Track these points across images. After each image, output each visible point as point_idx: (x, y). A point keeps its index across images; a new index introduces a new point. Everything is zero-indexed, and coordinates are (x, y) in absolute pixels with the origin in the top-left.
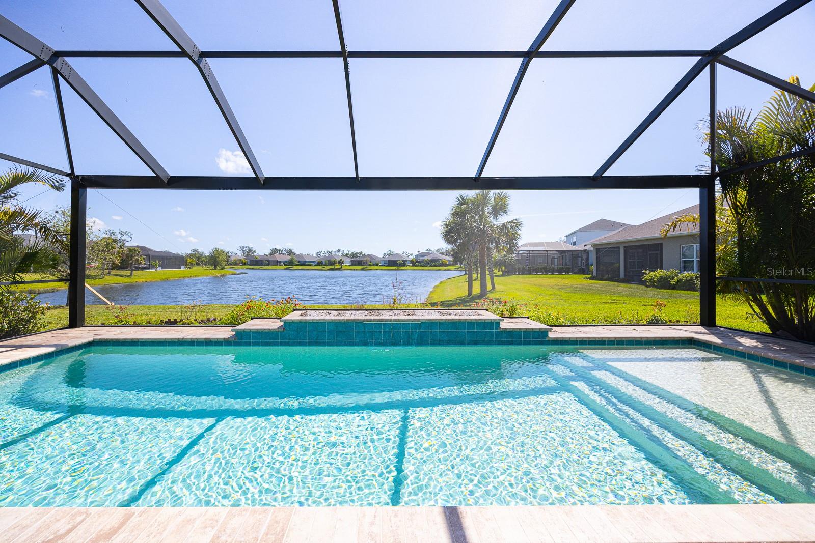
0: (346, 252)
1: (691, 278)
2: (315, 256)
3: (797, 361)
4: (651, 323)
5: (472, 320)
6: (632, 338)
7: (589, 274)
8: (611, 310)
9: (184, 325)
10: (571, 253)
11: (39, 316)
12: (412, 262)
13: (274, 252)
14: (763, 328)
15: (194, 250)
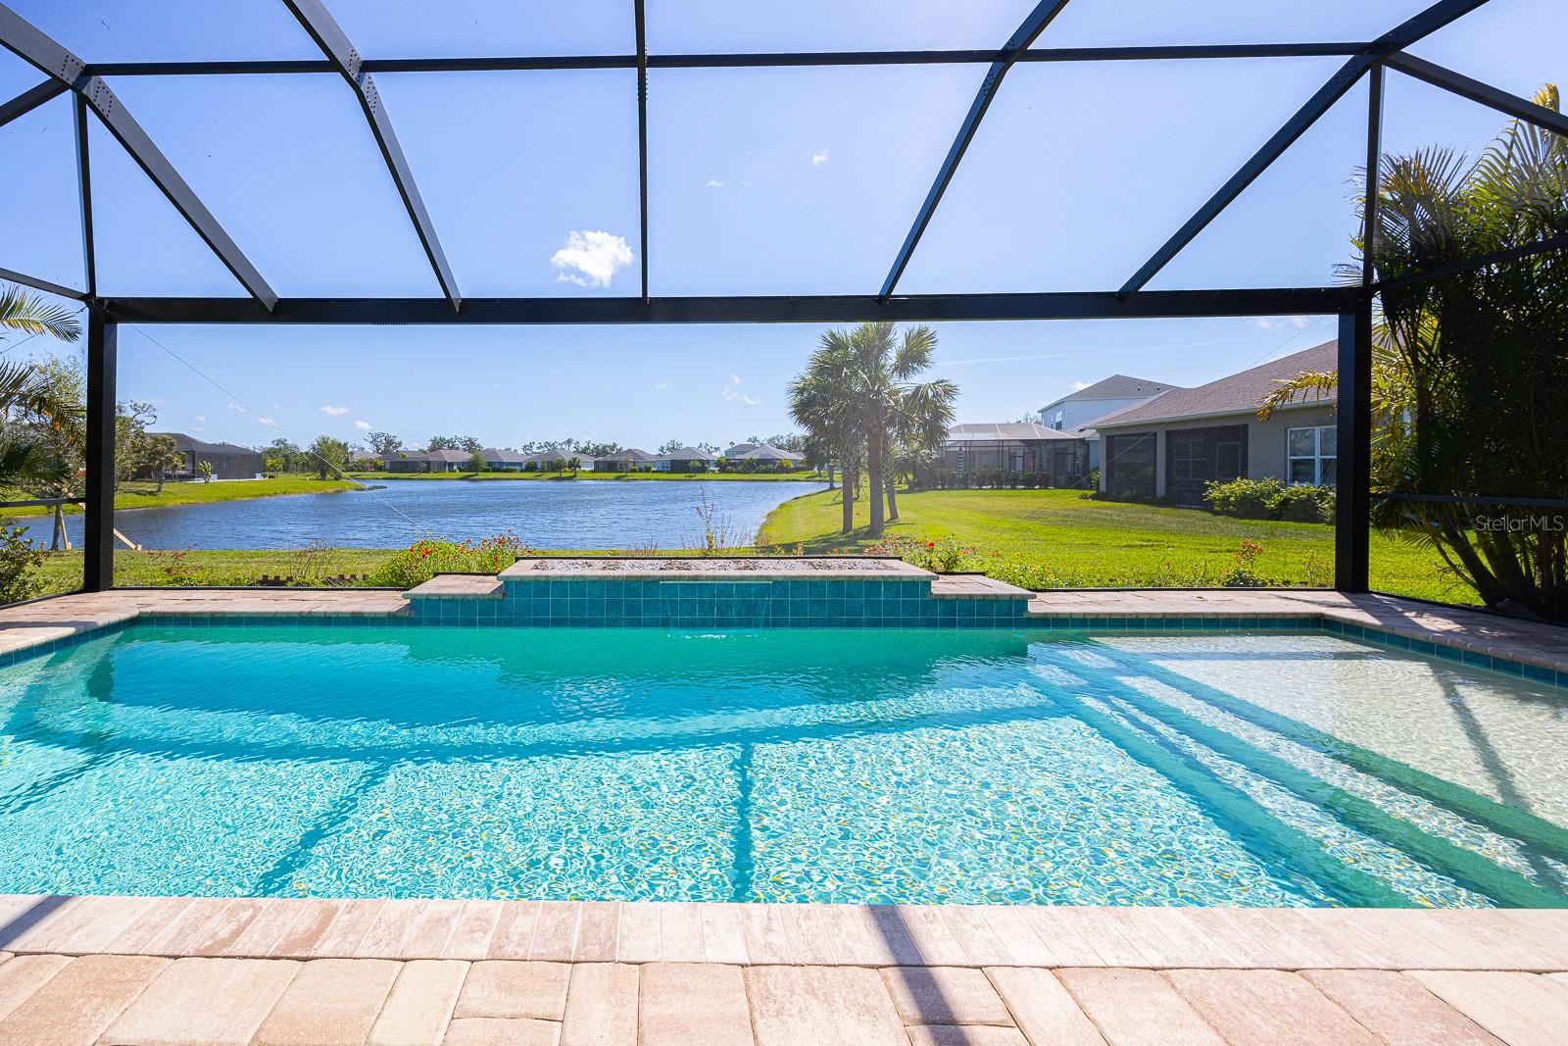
0: (583, 445)
1: (1309, 495)
2: (521, 452)
3: (1542, 659)
4: (1232, 585)
5: (874, 577)
6: (1198, 614)
7: (1091, 489)
8: (1146, 561)
9: (301, 586)
10: (1049, 447)
11: (29, 567)
12: (719, 464)
13: (437, 445)
14: (1466, 596)
15: (279, 442)
